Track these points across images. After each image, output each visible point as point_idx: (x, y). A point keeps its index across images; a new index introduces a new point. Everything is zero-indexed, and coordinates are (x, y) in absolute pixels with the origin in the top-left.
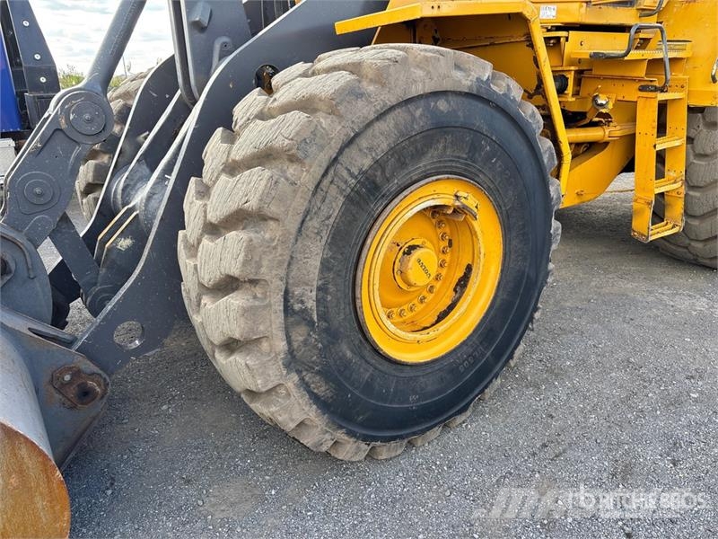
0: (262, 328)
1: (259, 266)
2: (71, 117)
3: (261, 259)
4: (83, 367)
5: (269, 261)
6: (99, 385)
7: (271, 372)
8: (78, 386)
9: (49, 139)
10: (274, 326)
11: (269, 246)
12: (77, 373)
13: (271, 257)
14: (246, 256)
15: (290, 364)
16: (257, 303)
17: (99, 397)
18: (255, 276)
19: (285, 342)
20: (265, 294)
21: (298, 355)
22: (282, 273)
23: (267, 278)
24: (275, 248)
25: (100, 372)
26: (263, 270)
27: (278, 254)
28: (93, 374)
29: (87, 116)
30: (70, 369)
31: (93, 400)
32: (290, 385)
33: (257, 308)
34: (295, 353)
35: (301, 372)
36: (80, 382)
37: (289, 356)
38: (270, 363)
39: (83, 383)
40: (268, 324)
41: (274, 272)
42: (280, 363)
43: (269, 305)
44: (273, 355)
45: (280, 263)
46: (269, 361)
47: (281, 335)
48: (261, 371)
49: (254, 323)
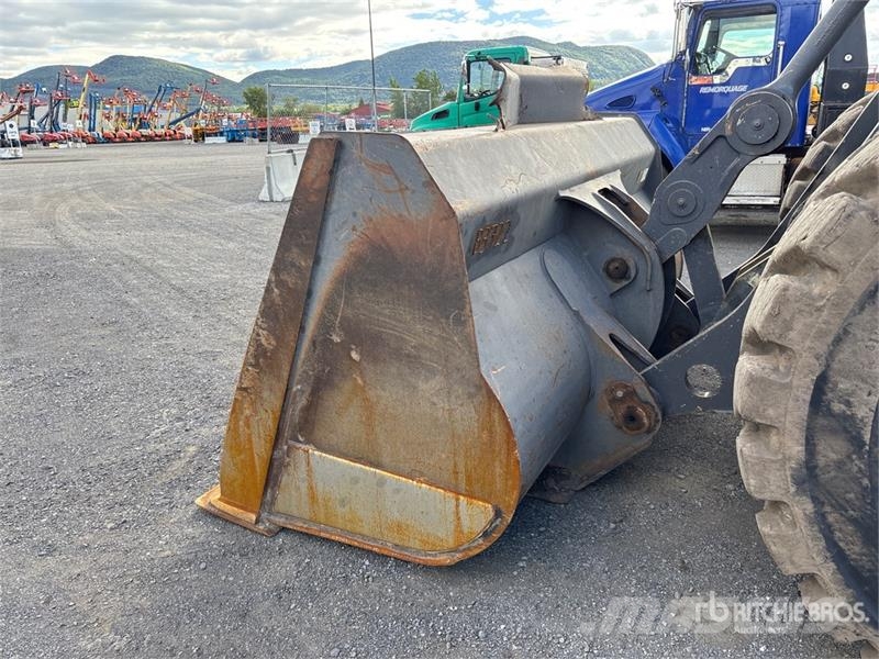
0: (771, 412)
1: (788, 327)
2: (739, 122)
3: (793, 317)
4: (639, 391)
5: (805, 324)
6: (649, 417)
7: (772, 478)
8: (629, 407)
9: (709, 146)
10: (789, 418)
11: (810, 304)
12: (631, 393)
13: (809, 320)
14: (773, 308)
15: (804, 482)
16: (773, 377)
17: (645, 429)
18: (778, 339)
19: (802, 448)
20: (788, 369)
21: (824, 477)
22: (822, 348)
23: (795, 348)
24: (819, 309)
25: (654, 404)
26: (792, 334)
27: (820, 320)
28: (647, 403)
29: (757, 122)
30: (626, 386)
31: (638, 429)
32: (797, 510)
33: (771, 383)
34: (817, 471)
35: (823, 503)
36: (630, 405)
37: (804, 470)
38: (774, 466)
39: (633, 407)
40: (782, 411)
41: (808, 343)
42: (788, 473)
43: (788, 386)
44: (780, 457)
45: (821, 334)
46: (773, 461)
47: (800, 435)
48: (757, 468)
49: (762, 400)
